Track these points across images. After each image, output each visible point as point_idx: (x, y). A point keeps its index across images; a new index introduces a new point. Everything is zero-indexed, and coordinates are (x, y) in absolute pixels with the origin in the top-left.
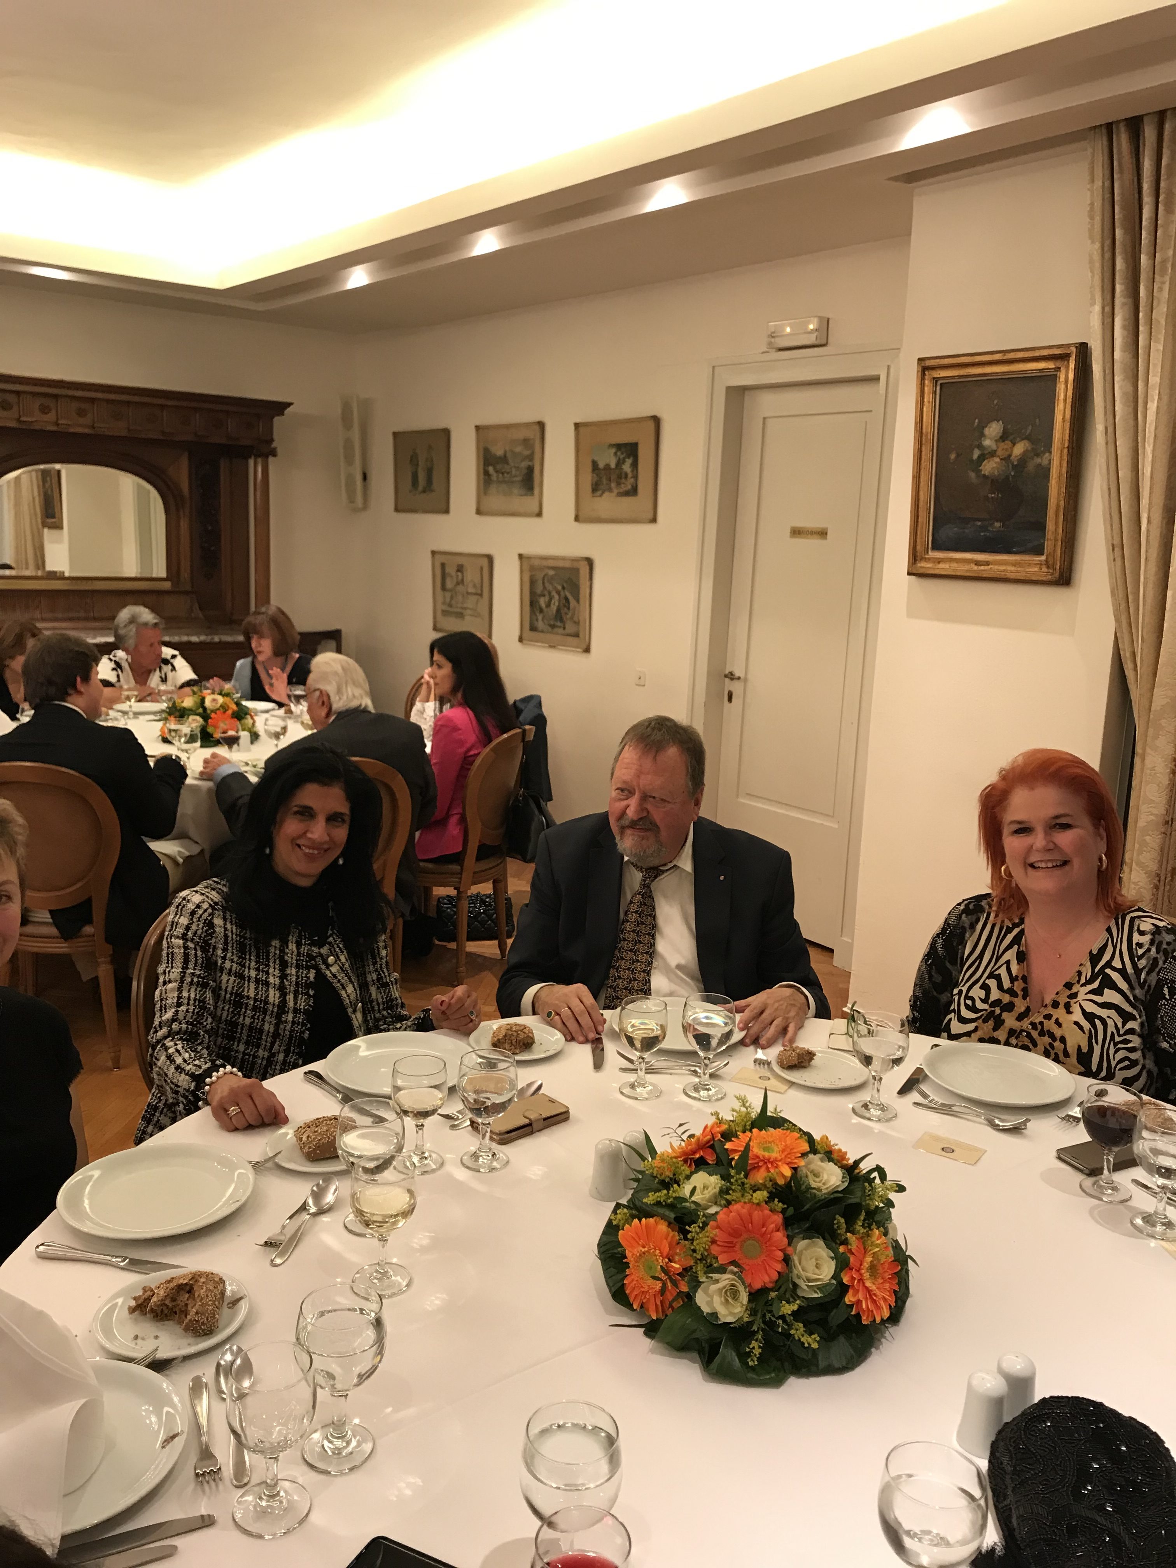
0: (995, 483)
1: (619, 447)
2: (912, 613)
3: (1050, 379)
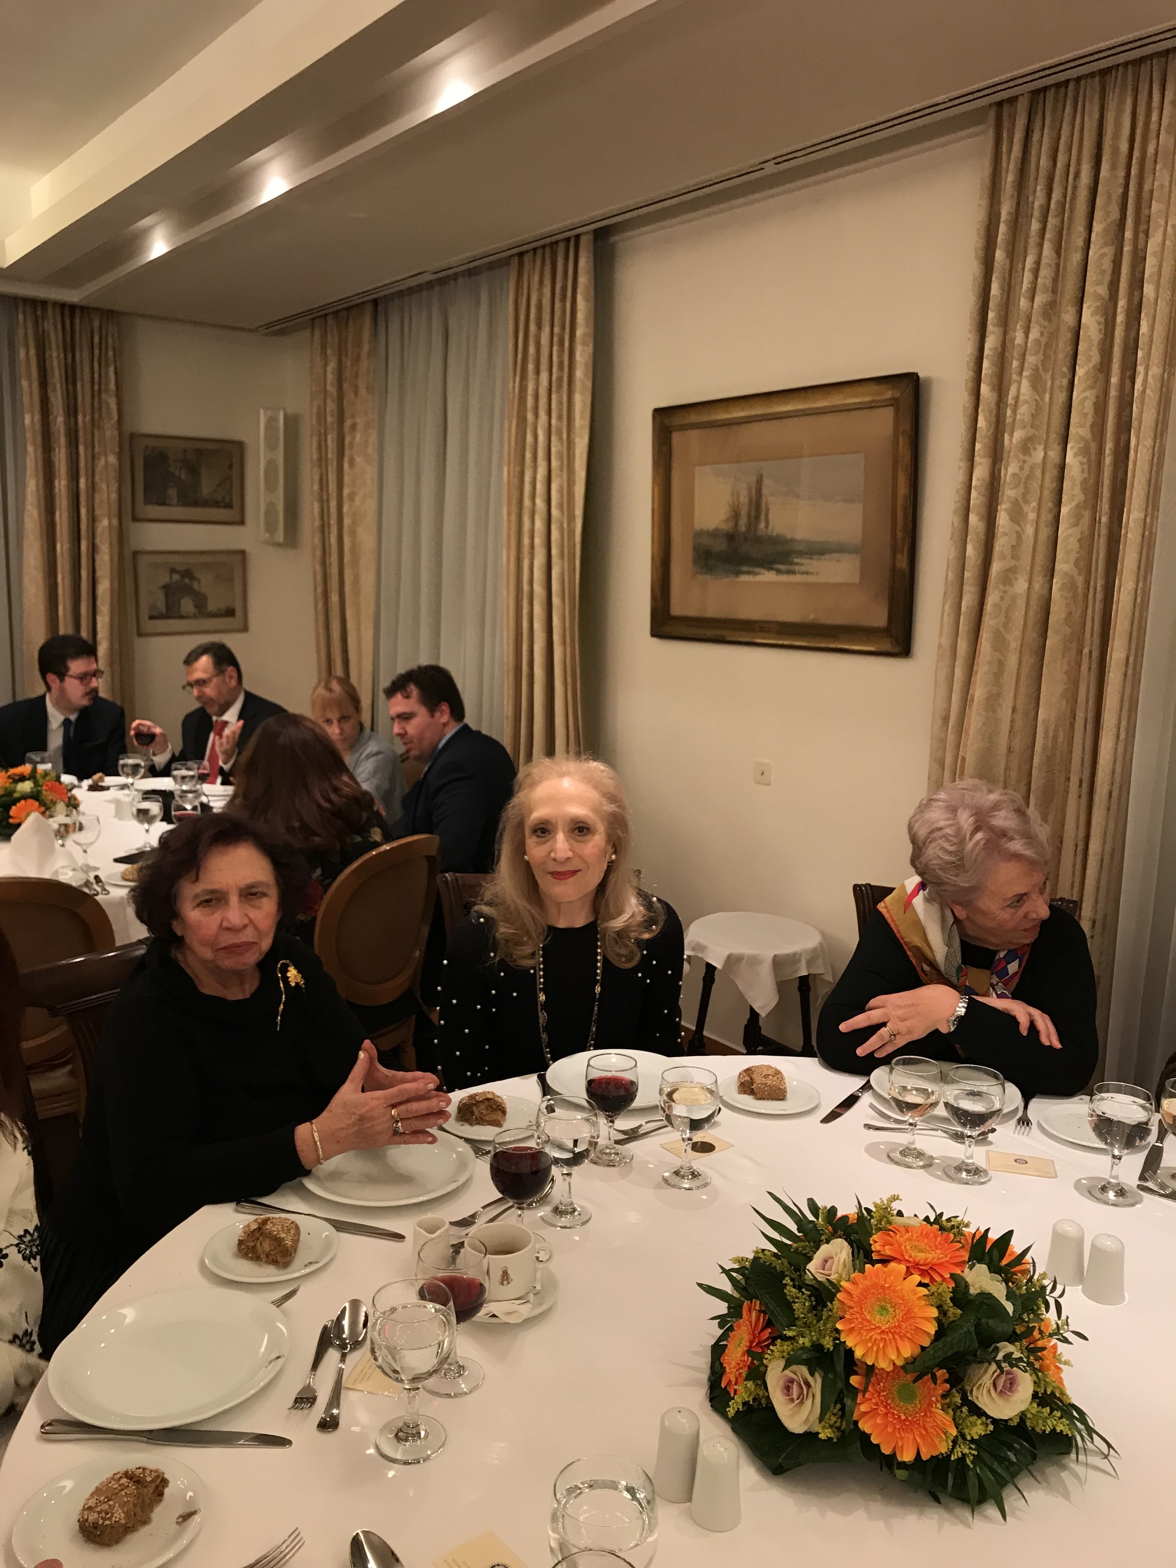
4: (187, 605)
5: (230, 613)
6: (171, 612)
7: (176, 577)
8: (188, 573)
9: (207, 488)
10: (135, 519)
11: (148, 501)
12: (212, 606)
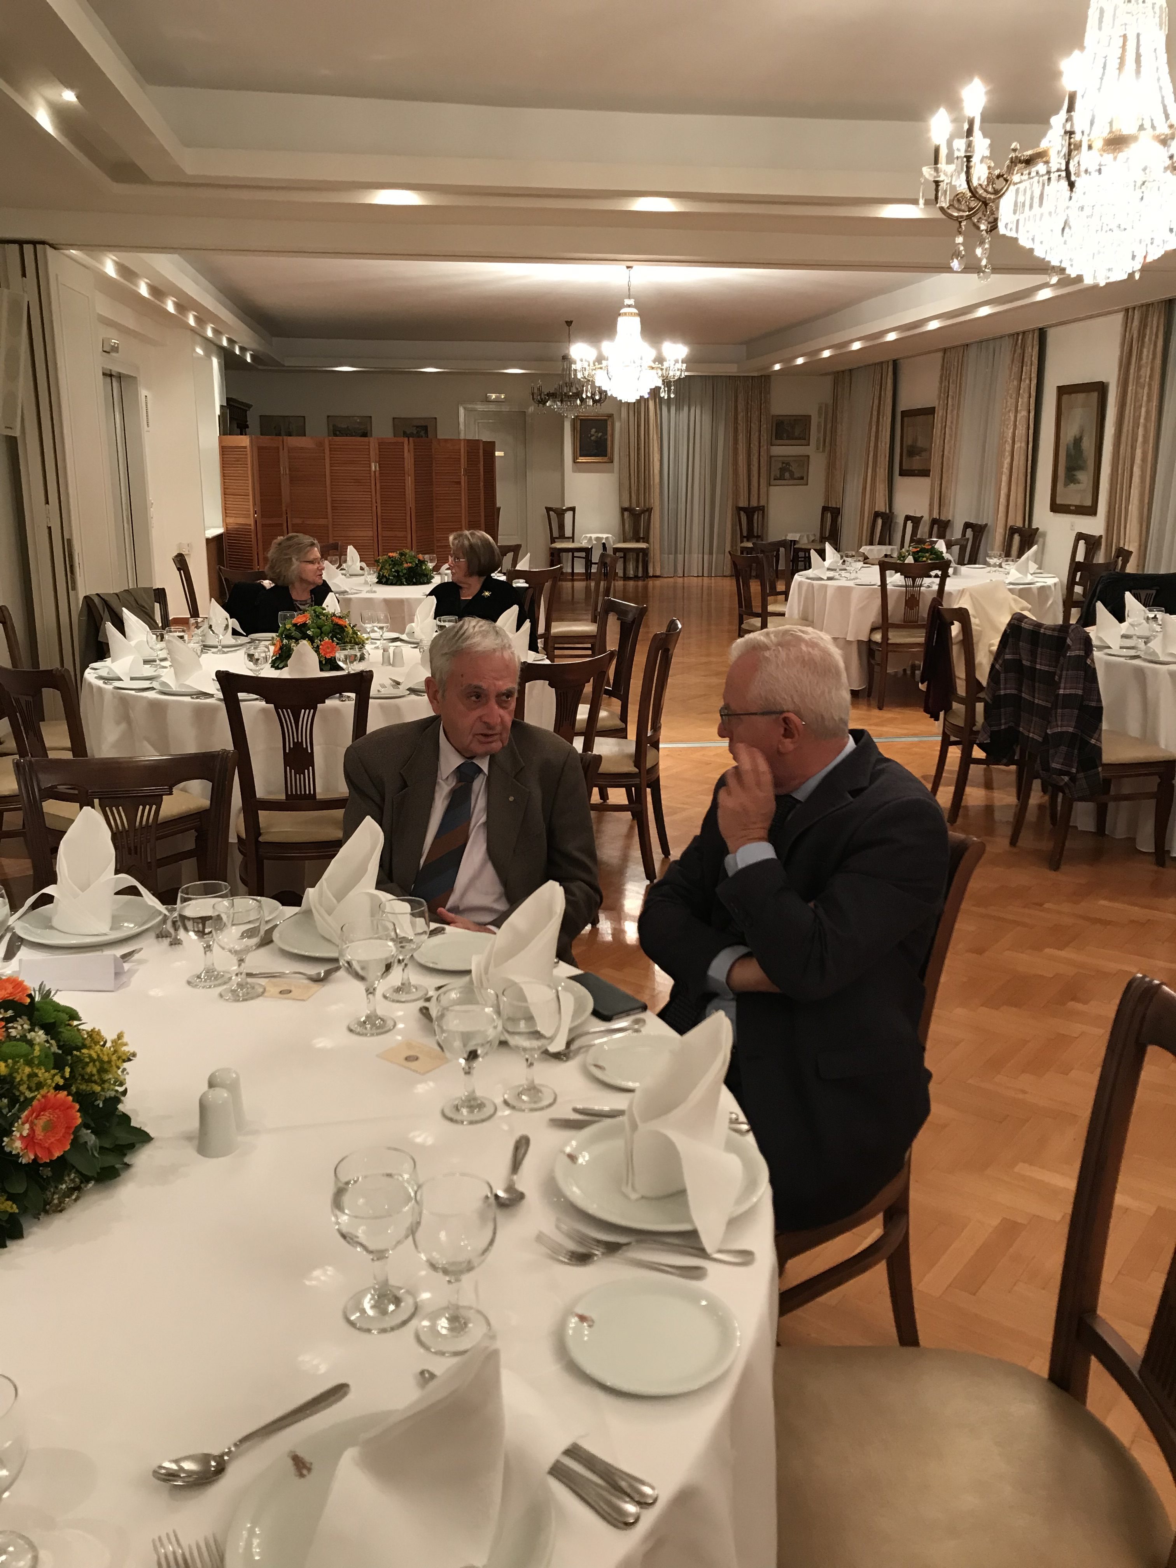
0: (595, 442)
1: (417, 427)
2: (574, 471)
3: (606, 421)
4: (787, 475)
5: (802, 478)
6: (781, 478)
7: (784, 465)
8: (788, 464)
9: (797, 433)
10: (772, 445)
11: (776, 439)
12: (797, 475)
